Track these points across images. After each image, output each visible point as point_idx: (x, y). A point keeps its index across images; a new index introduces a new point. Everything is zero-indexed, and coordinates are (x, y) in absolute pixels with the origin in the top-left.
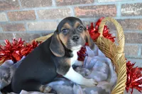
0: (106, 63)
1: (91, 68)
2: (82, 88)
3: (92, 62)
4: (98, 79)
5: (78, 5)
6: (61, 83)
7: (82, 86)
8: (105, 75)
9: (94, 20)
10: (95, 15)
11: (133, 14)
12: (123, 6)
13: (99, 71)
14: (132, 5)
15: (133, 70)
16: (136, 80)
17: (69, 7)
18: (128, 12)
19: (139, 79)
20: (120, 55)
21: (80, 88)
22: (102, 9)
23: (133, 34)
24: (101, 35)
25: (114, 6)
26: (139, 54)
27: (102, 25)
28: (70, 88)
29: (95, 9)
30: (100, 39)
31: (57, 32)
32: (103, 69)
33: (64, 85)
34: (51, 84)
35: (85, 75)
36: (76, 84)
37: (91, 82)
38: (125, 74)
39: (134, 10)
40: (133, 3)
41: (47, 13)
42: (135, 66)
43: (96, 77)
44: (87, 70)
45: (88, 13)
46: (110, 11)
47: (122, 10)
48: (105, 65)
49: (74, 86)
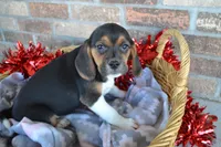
0: (160, 99)
1: (135, 104)
2: (112, 129)
3: (139, 94)
4: (141, 121)
5: (132, 5)
6: (85, 117)
7: (113, 127)
8: (154, 118)
9: (153, 31)
10: (156, 24)
12: (200, 15)
13: (145, 109)
14: (214, 16)
16: (201, 133)
17: (119, 6)
18: (207, 25)
19: (207, 132)
20: (181, 90)
21: (109, 129)
22: (167, 15)
23: (211, 61)
24: (160, 56)
25: (186, 13)
27: (163, 41)
28: (96, 127)
29: (157, 14)
30: (156, 62)
32: (152, 108)
33: (88, 120)
34: (69, 117)
35: (124, 113)
36: (106, 122)
38: (180, 118)
39: (217, 23)
40: (217, 12)
43: (138, 117)
44: (129, 106)
45: (145, 19)
46: (178, 20)
47: (199, 21)
48: (156, 101)
49: (103, 125)
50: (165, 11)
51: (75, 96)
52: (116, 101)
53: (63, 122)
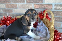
0: (46, 29)
1: (39, 31)
2: (34, 40)
3: (40, 28)
7: (34, 39)
8: (45, 35)
9: (42, 10)
10: (43, 8)
11: (60, 9)
12: (55, 5)
13: (42, 33)
14: (59, 5)
15: (58, 34)
17: (32, 4)
18: (57, 8)
19: (60, 38)
20: (52, 26)
21: (33, 40)
22: (46, 6)
23: (59, 18)
24: (45, 17)
25: (51, 5)
26: (61, 27)
27: (45, 13)
28: (29, 39)
29: (43, 5)
30: (44, 19)
31: (25, 15)
32: (44, 32)
33: (26, 37)
35: (36, 34)
36: (32, 38)
37: (38, 37)
38: (53, 35)
39: (60, 7)
40: (60, 4)
41: (22, 6)
42: (58, 32)
43: (41, 35)
44: (37, 32)
45: (40, 7)
46: (49, 7)
47: (55, 7)
48: (45, 30)
49: (31, 38)
50: (45, 5)
51: (22, 31)
52: (34, 31)
53: (19, 39)
